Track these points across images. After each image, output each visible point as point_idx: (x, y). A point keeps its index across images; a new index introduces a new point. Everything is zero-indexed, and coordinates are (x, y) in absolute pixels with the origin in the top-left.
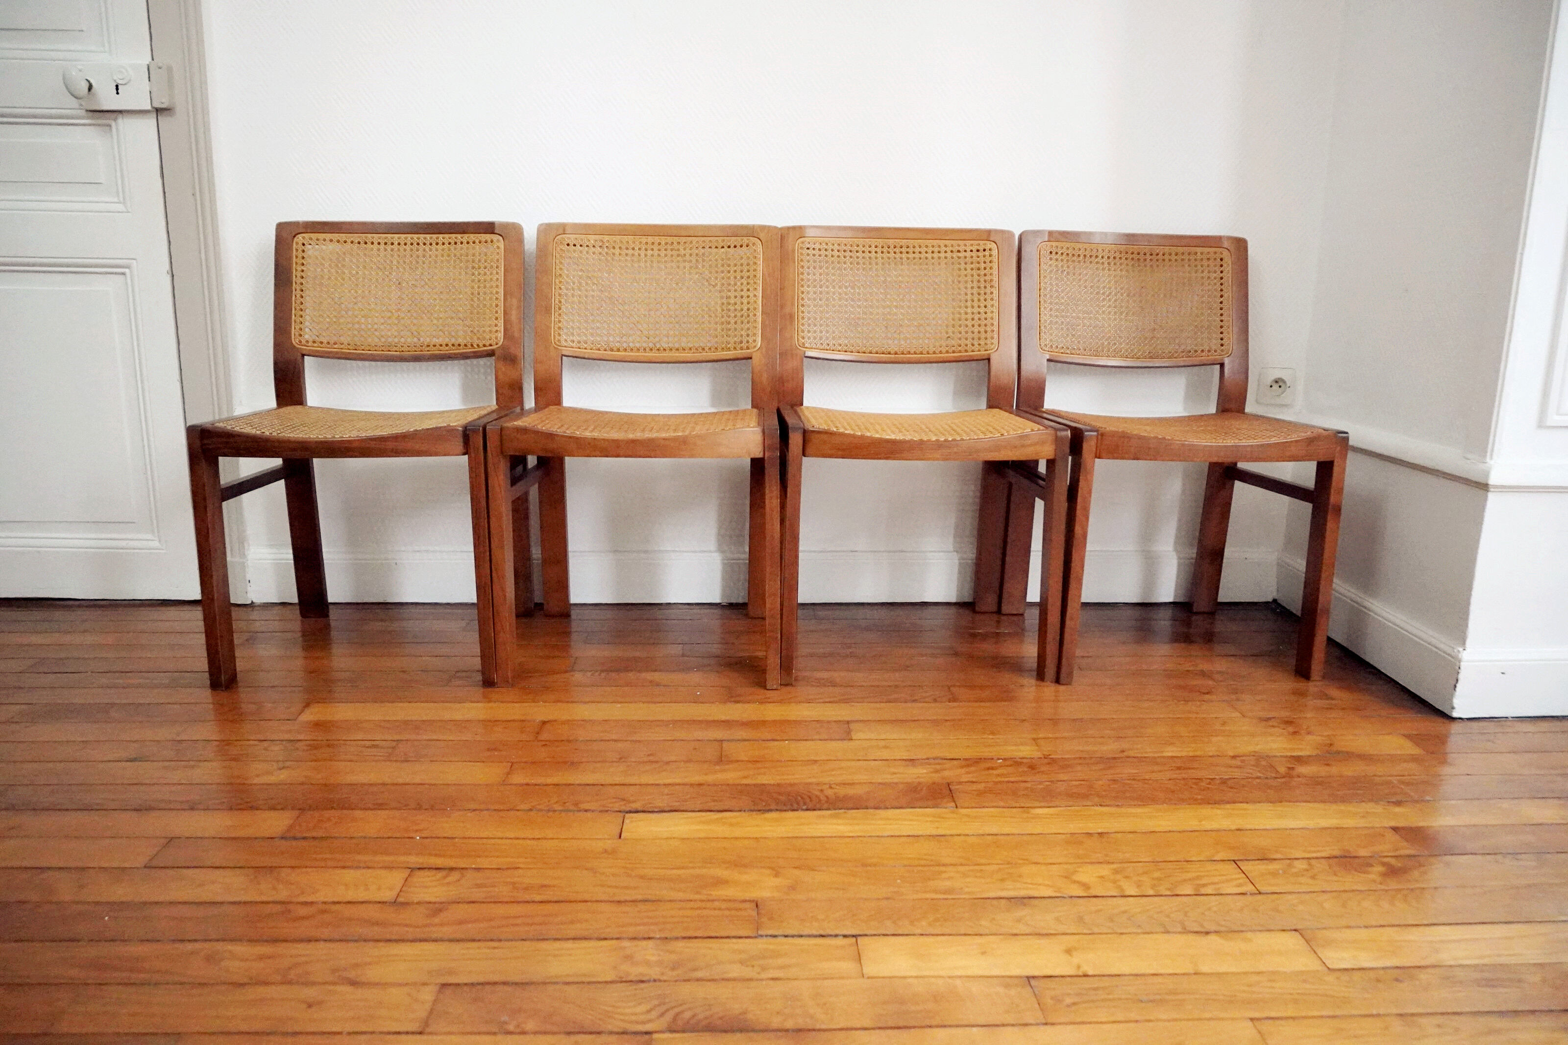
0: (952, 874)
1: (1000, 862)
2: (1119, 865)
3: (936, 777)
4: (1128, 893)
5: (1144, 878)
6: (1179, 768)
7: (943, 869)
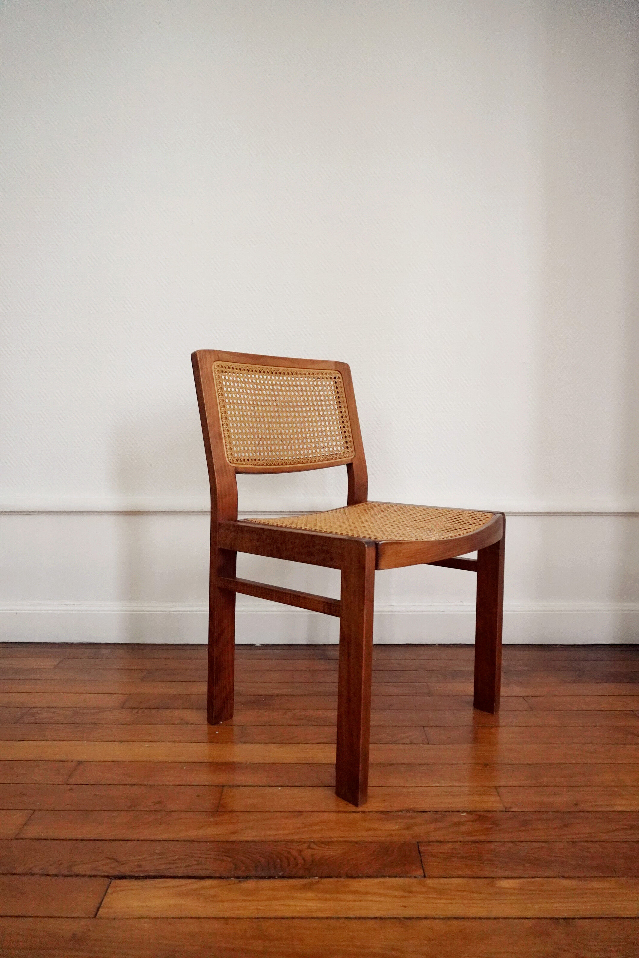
3: (406, 835)
6: (632, 827)
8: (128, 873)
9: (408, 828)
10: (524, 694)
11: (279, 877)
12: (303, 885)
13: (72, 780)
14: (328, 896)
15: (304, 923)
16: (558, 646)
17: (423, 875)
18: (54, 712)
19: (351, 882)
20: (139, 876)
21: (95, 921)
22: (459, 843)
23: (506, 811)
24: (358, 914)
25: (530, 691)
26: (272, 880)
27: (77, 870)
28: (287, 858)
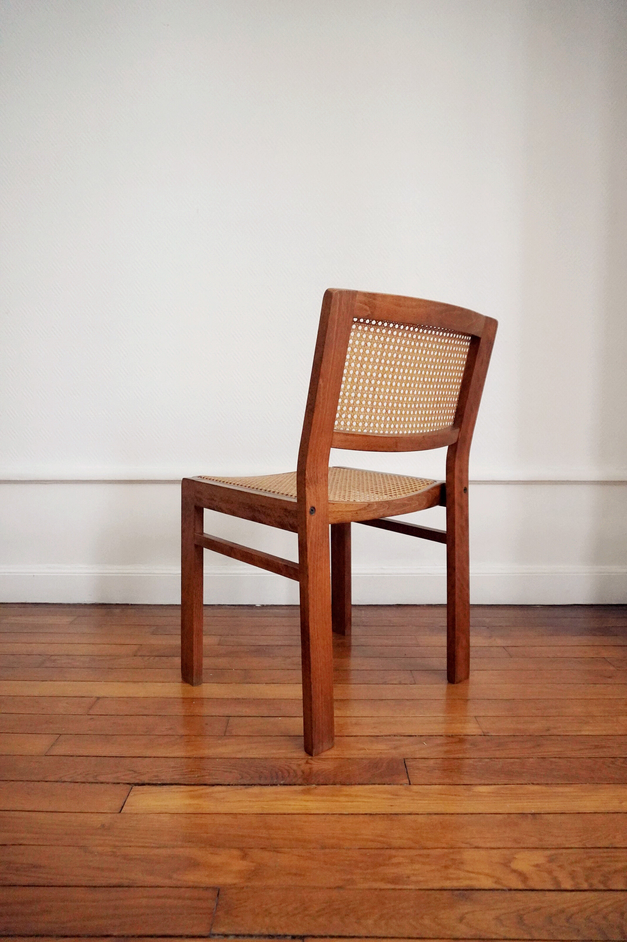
0: (401, 860)
1: (444, 845)
2: (553, 852)
3: (394, 753)
4: (563, 887)
5: (577, 868)
6: (596, 747)
7: (393, 852)
8: (147, 781)
9: (395, 748)
10: (505, 645)
11: (281, 785)
12: (302, 790)
13: (91, 712)
14: (325, 798)
15: (304, 818)
16: (538, 606)
17: (408, 782)
18: (73, 659)
19: (345, 788)
20: (157, 784)
21: (118, 815)
22: (441, 760)
23: (484, 735)
24: (351, 811)
25: (509, 642)
26: (274, 787)
27: (102, 778)
28: (288, 771)
